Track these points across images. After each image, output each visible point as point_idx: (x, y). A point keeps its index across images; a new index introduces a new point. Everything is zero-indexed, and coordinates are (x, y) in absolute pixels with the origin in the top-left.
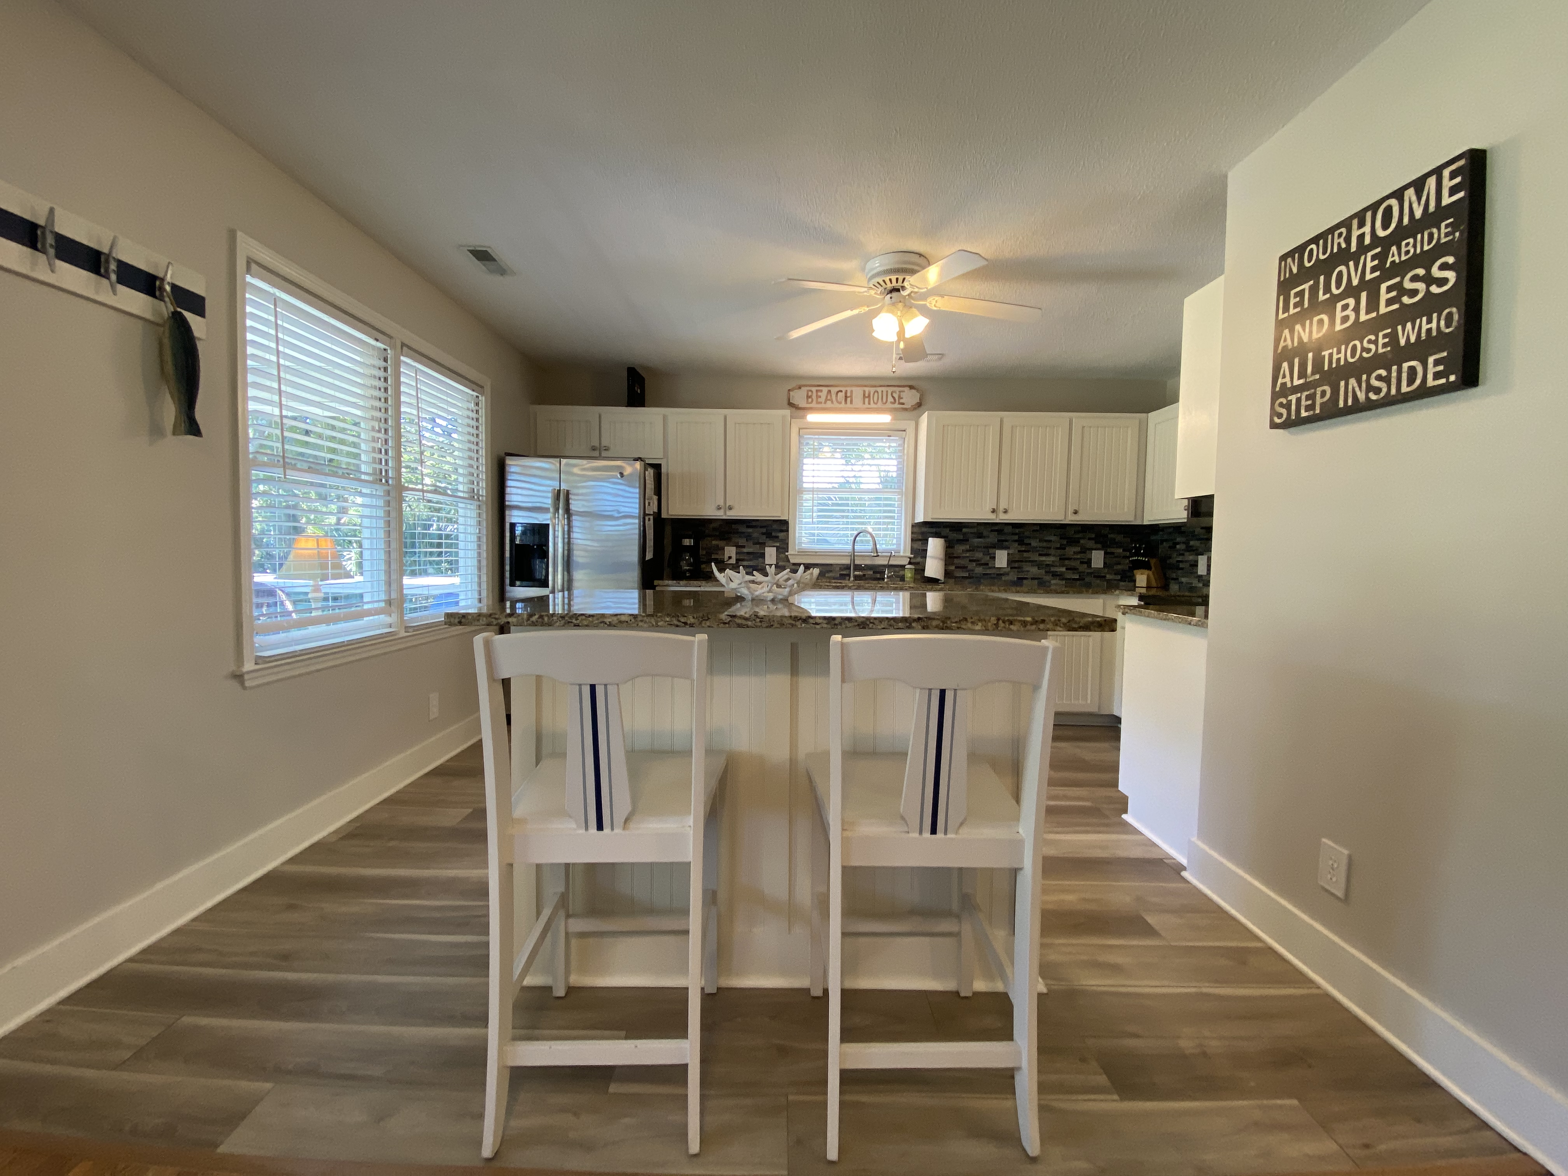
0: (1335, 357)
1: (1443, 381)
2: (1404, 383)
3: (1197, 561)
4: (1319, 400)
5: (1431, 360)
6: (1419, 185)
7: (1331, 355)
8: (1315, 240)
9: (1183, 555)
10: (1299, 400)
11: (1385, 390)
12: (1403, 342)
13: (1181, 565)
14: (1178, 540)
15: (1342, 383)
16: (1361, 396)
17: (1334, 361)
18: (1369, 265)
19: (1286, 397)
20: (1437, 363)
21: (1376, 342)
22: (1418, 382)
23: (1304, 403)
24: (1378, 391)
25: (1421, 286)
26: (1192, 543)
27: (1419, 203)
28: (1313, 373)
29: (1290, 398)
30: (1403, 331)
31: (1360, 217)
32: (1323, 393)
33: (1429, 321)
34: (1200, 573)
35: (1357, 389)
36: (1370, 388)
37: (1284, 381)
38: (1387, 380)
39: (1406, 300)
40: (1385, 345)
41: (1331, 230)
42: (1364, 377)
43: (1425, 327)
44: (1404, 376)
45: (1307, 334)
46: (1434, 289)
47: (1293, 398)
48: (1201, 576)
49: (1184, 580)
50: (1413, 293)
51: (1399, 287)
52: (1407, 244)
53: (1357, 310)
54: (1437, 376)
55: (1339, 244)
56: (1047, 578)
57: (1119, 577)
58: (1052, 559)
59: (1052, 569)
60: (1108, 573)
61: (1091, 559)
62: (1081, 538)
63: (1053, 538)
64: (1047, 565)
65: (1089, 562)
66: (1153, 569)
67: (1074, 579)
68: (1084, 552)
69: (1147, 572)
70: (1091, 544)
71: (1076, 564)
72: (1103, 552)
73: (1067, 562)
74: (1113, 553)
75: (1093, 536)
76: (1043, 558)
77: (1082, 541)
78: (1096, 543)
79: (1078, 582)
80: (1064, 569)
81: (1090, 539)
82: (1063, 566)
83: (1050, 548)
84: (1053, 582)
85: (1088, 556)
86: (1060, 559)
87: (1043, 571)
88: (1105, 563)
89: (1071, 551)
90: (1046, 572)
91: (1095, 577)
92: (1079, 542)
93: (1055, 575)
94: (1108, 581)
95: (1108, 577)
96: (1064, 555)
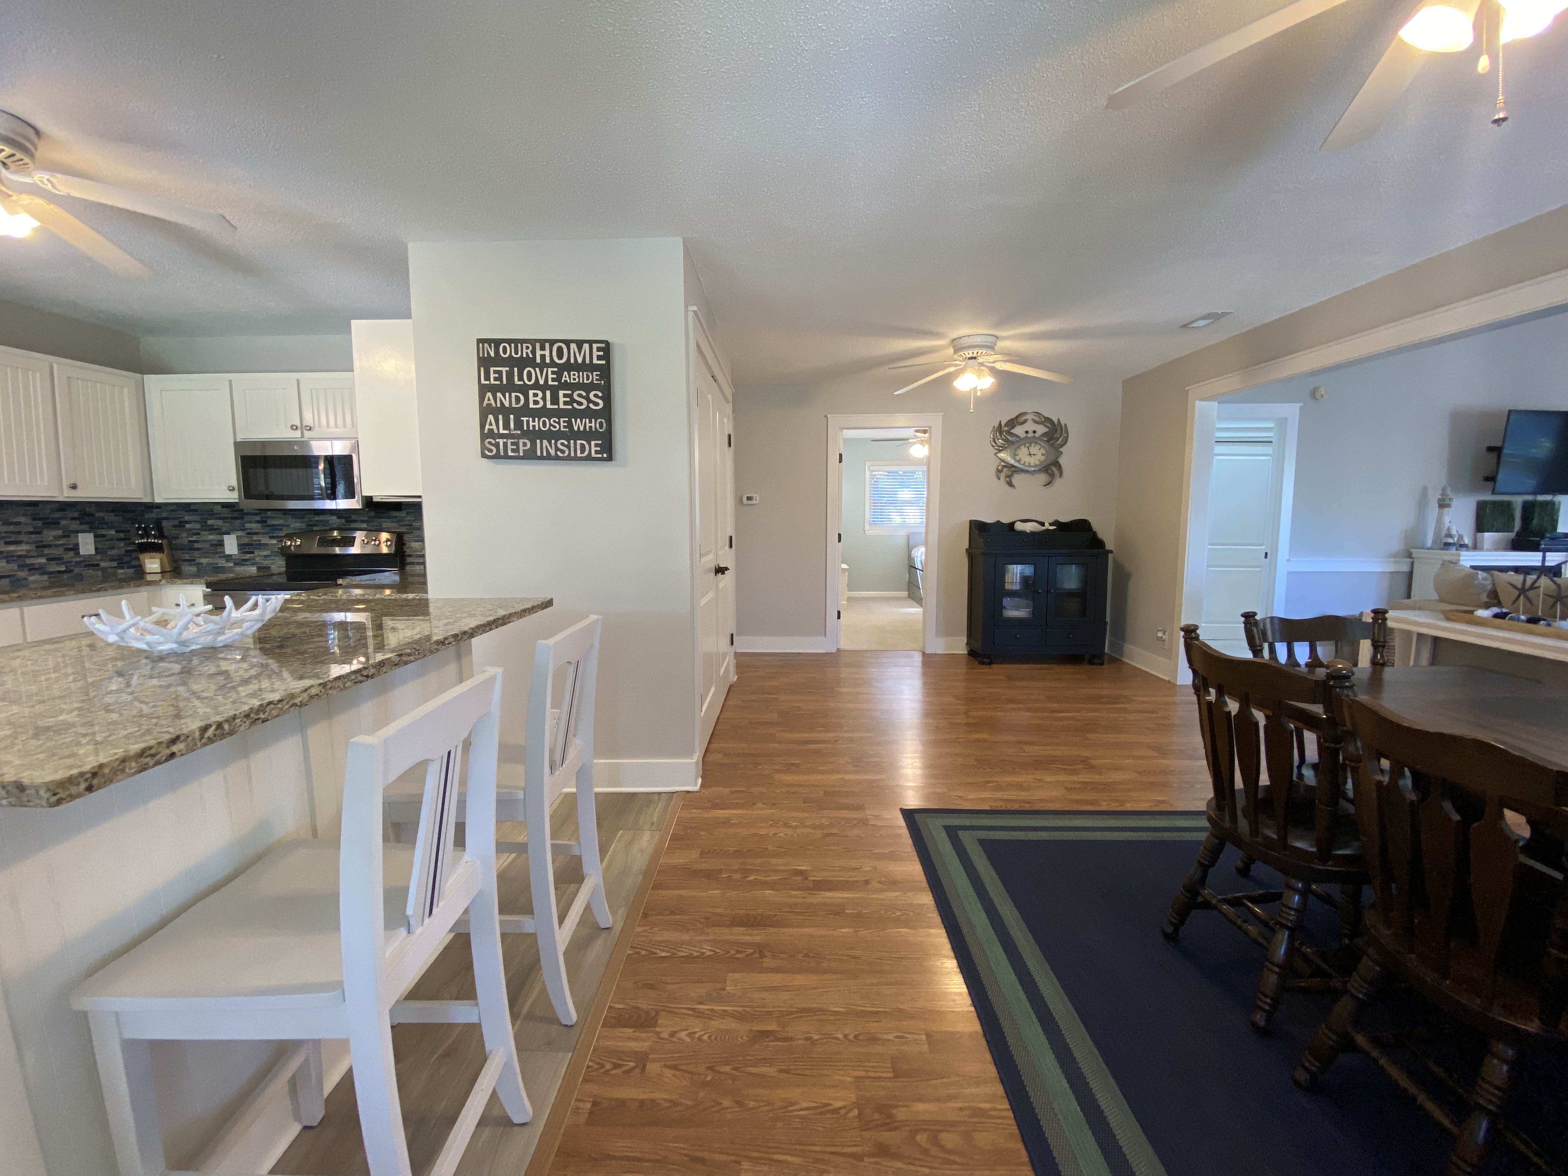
0: (531, 424)
1: (600, 456)
2: (579, 452)
3: (223, 541)
4: (521, 448)
5: (593, 443)
6: (580, 344)
7: (528, 422)
8: (509, 341)
9: (198, 534)
10: (505, 444)
11: (567, 452)
12: (576, 428)
13: (196, 545)
14: (187, 518)
15: (538, 441)
16: (552, 452)
17: (531, 426)
18: (550, 376)
19: (495, 439)
20: (596, 445)
21: (559, 423)
22: (586, 453)
23: (510, 447)
24: (563, 452)
25: (585, 402)
26: (210, 522)
27: (580, 354)
28: (515, 429)
29: (497, 440)
30: (576, 421)
31: (543, 343)
32: (525, 444)
33: (590, 422)
34: (227, 552)
35: (549, 447)
36: (557, 449)
37: (491, 427)
38: (568, 447)
39: (575, 405)
40: (564, 427)
41: (523, 341)
42: (553, 441)
43: (588, 425)
44: (578, 447)
45: (508, 402)
46: (591, 405)
47: (501, 441)
48: (230, 556)
49: (204, 561)
50: (580, 404)
51: (570, 396)
52: (574, 375)
53: (544, 398)
54: (596, 452)
55: (527, 353)
56: (22, 574)
57: (115, 564)
58: (25, 547)
59: (28, 561)
60: (102, 560)
61: (78, 545)
62: (59, 518)
63: (22, 519)
64: (20, 556)
65: (76, 548)
66: (165, 552)
67: (59, 572)
68: (69, 536)
69: (158, 555)
70: (75, 525)
71: (59, 552)
72: (91, 535)
73: (47, 551)
74: (103, 536)
75: (76, 515)
76: (12, 548)
77: (63, 522)
78: (81, 524)
79: (65, 576)
80: (43, 560)
81: (73, 519)
82: (42, 556)
83: (20, 533)
84: (31, 578)
85: (74, 541)
86: (37, 547)
87: (14, 566)
88: (96, 549)
89: (50, 535)
90: (19, 566)
91: (85, 566)
92: (58, 523)
93: (32, 569)
94: (104, 570)
95: (103, 564)
96: (41, 541)
